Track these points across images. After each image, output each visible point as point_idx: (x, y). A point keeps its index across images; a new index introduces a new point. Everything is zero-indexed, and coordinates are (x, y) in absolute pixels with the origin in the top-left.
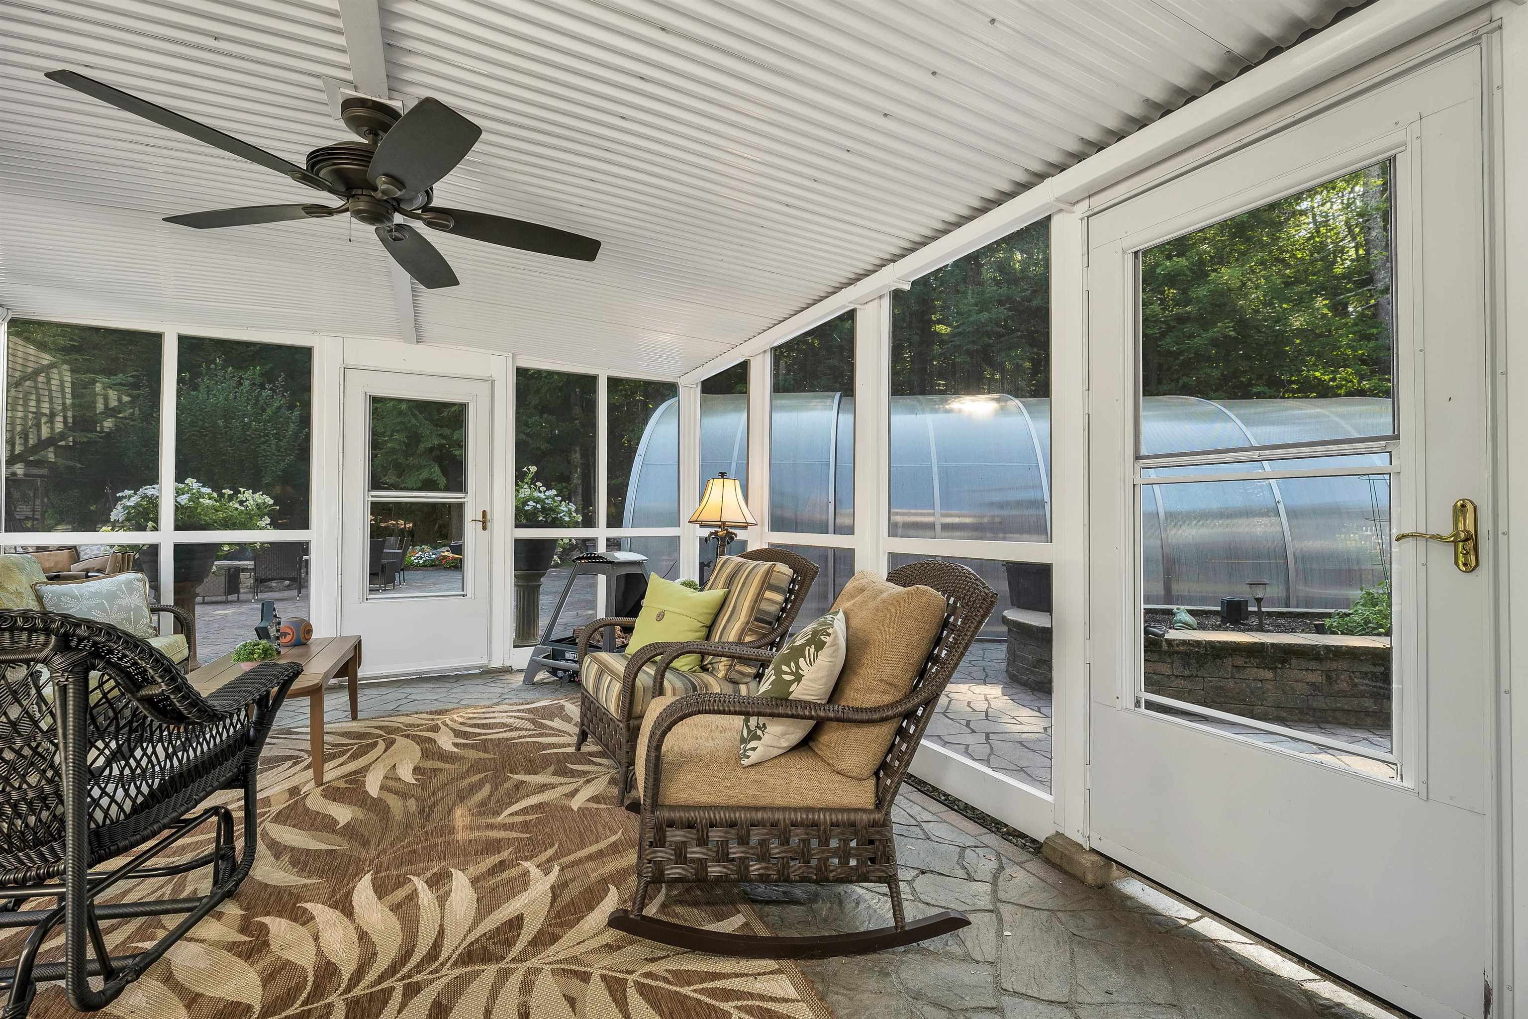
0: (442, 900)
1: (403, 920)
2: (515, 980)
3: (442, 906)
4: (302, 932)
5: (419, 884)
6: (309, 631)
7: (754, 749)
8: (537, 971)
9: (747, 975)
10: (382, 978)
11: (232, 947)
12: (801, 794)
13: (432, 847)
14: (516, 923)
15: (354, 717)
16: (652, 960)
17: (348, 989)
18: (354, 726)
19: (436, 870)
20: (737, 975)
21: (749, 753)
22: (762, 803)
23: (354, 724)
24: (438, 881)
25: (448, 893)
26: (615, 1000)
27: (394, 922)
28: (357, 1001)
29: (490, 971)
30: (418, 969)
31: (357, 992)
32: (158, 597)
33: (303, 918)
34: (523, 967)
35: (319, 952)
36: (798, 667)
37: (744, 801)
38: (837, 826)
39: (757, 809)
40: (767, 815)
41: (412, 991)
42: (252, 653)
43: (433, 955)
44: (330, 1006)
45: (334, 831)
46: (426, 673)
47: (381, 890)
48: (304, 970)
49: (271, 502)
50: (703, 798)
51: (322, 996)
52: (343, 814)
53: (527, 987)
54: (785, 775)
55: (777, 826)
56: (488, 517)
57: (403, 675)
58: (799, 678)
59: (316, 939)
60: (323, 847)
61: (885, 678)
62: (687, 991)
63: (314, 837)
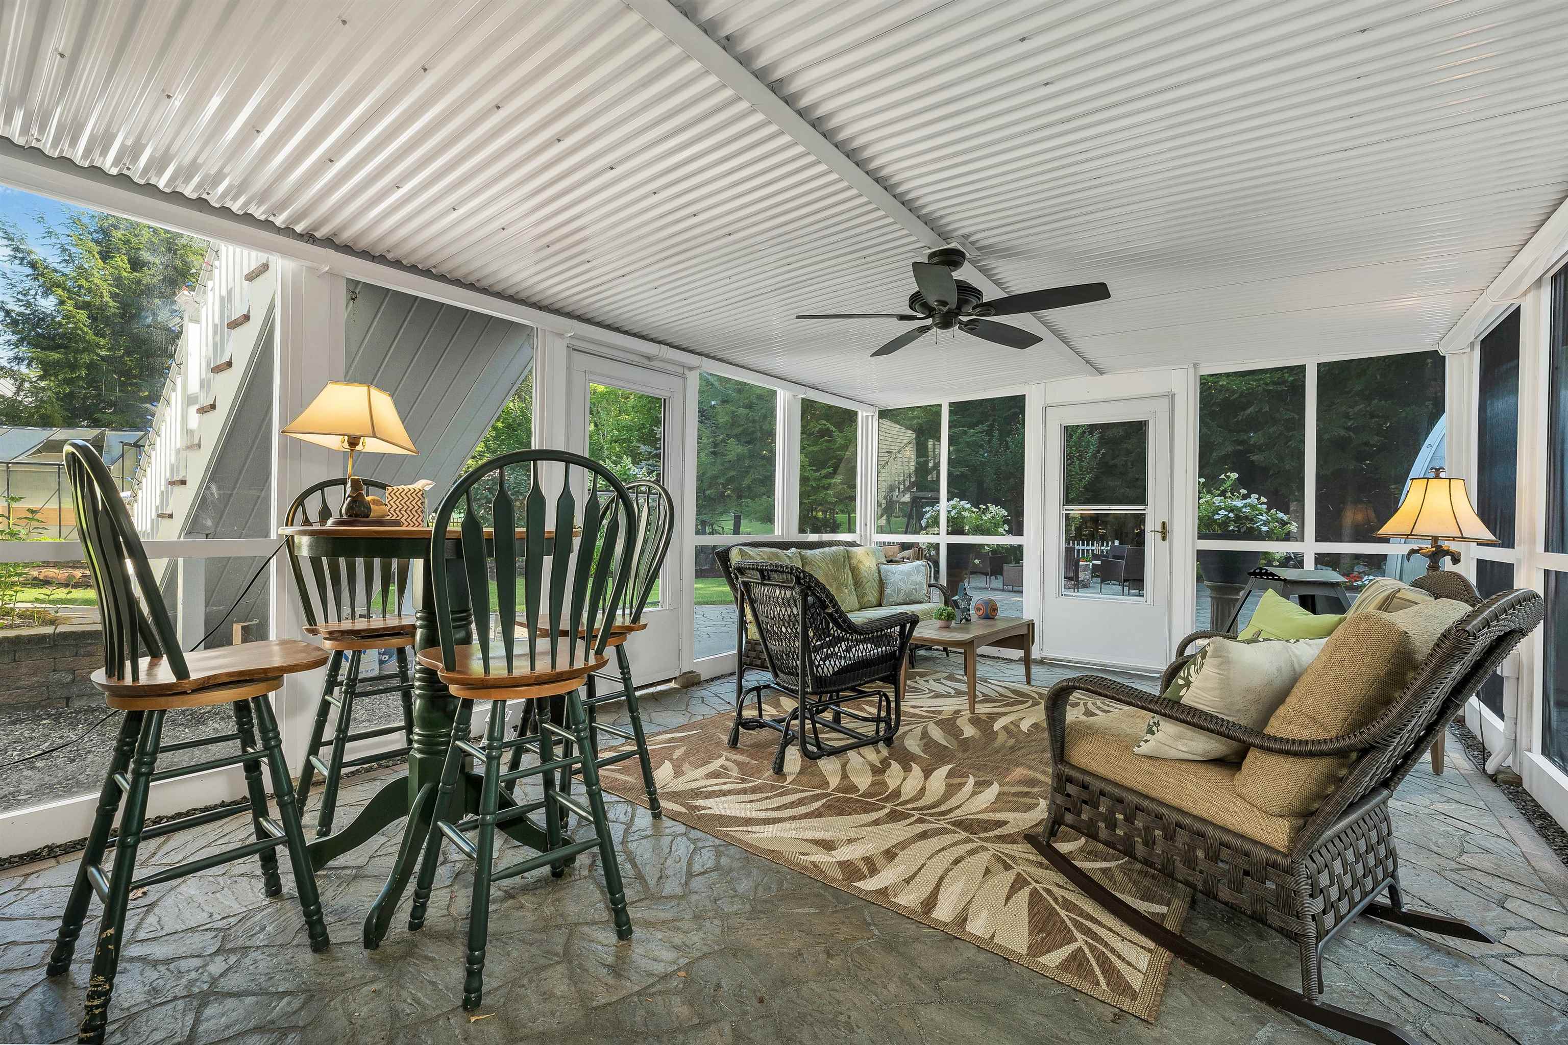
0: (974, 793)
1: (946, 791)
2: (970, 846)
3: (971, 796)
4: (902, 774)
5: (971, 781)
6: (995, 610)
7: (1146, 741)
8: (986, 849)
9: (1118, 935)
10: (913, 809)
11: (872, 766)
12: (1194, 801)
13: (997, 768)
14: (1001, 824)
15: (1029, 682)
16: (1059, 886)
17: (896, 805)
18: (1025, 688)
19: (987, 779)
20: (1110, 929)
21: (1142, 743)
22: (1153, 794)
23: (1026, 687)
24: (981, 785)
25: (980, 792)
26: (1011, 887)
27: (942, 789)
28: (896, 811)
29: (963, 835)
30: (931, 815)
31: (899, 808)
32: (936, 578)
33: (907, 769)
34: (981, 843)
35: (900, 786)
36: (1189, 674)
37: (1136, 787)
38: (1228, 848)
39: (1146, 797)
40: (1153, 806)
41: (921, 821)
42: (941, 615)
43: (943, 814)
44: (884, 807)
45: (957, 739)
46: (1110, 666)
47: (950, 775)
48: (888, 788)
49: (1006, 514)
50: (1101, 770)
51: (885, 802)
52: (969, 731)
53: (972, 852)
54: (1181, 778)
55: (1161, 819)
56: (1168, 527)
57: (1094, 664)
58: (1188, 684)
59: (904, 779)
60: (945, 744)
61: (1306, 711)
62: (1063, 913)
63: (945, 738)
